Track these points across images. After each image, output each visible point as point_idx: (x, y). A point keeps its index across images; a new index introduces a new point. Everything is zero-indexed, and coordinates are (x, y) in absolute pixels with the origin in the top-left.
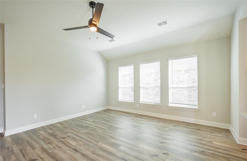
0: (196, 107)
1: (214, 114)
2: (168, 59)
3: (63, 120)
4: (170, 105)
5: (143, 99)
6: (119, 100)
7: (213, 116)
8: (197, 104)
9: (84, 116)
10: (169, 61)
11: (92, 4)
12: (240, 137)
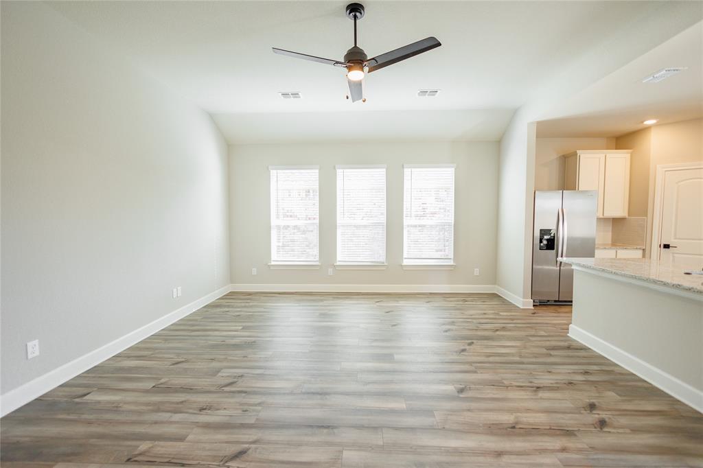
0: (451, 263)
1: (477, 272)
2: (403, 166)
3: (129, 346)
4: (406, 262)
5: (344, 255)
6: (273, 263)
7: (475, 274)
8: (452, 257)
9: (181, 320)
10: (405, 170)
11: (355, 9)
12: (524, 298)
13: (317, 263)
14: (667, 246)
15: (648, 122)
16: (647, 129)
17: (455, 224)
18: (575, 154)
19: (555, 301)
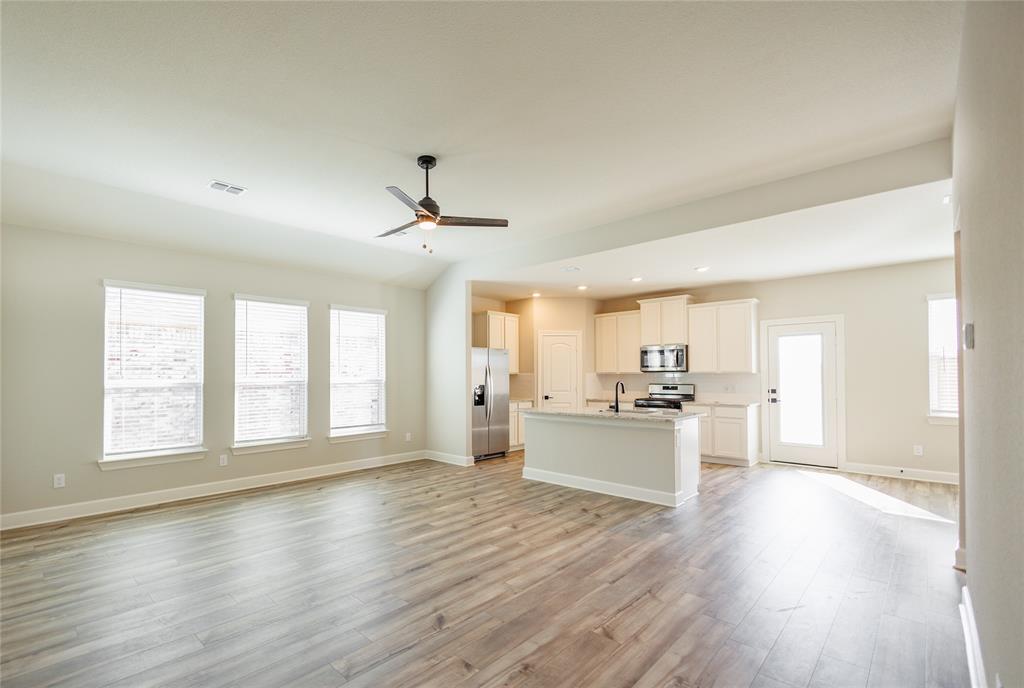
0: (383, 429)
1: (409, 437)
4: (333, 434)
6: (106, 459)
7: (407, 439)
8: (385, 421)
10: (332, 312)
11: (427, 161)
12: (467, 456)
13: (201, 449)
14: (547, 398)
15: (536, 295)
16: (531, 299)
17: (386, 382)
18: (486, 313)
19: (486, 456)
